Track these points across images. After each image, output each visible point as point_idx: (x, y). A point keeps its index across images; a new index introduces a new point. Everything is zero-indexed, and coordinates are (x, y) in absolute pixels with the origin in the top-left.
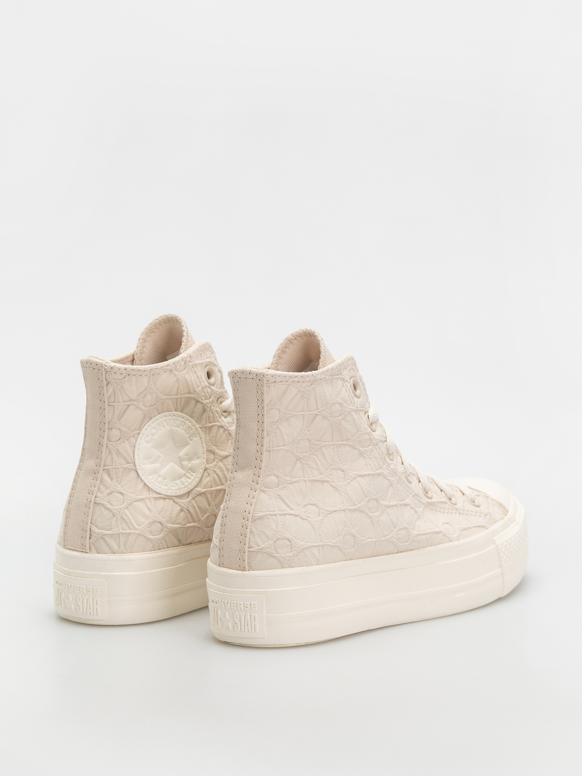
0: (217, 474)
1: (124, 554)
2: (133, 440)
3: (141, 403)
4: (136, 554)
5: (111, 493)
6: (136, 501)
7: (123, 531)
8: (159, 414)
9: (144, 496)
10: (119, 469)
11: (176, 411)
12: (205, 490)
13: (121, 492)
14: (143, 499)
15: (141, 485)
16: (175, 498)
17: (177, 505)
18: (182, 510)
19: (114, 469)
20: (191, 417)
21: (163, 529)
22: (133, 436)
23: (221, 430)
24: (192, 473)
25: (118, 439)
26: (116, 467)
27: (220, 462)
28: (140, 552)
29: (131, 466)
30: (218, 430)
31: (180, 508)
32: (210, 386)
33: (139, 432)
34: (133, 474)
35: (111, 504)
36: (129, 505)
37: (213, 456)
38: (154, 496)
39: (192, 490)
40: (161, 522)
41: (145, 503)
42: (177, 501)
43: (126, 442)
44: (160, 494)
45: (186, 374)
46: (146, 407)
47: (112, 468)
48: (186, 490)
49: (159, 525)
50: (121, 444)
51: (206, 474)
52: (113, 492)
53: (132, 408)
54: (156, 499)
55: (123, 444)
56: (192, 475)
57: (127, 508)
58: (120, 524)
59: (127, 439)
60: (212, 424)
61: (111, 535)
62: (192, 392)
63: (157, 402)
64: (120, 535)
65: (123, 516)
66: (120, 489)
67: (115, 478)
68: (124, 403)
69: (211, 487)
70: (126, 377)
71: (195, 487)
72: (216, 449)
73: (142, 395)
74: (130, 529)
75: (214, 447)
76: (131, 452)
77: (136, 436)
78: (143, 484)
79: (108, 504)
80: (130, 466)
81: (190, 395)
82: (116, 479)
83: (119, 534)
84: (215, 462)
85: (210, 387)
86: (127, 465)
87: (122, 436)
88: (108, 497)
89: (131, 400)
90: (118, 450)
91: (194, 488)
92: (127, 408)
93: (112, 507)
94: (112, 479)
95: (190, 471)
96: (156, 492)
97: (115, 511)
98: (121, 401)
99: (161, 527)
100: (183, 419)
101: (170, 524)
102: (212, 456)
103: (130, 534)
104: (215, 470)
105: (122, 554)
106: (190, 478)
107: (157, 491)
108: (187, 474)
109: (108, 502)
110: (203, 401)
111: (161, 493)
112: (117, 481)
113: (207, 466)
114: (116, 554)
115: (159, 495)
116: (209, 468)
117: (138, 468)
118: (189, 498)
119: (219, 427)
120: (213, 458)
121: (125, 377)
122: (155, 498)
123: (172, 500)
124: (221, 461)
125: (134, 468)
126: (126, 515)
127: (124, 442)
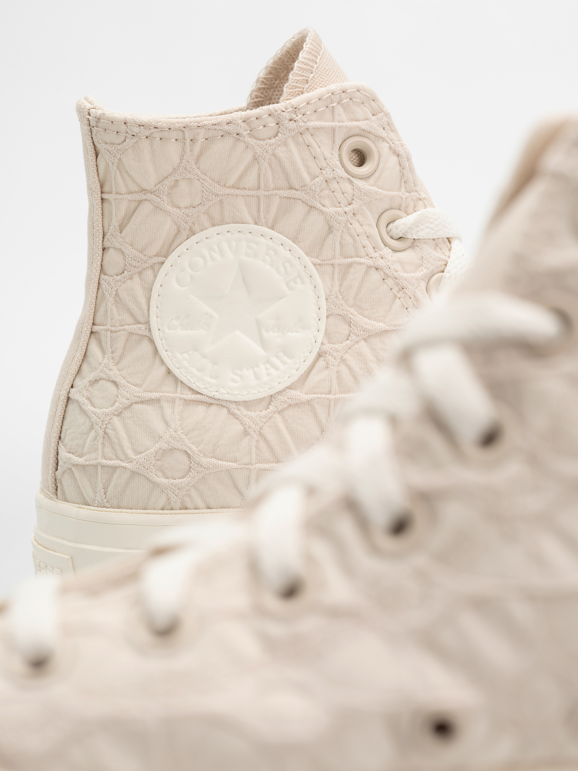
0: (349, 368)
1: (105, 509)
2: (149, 274)
3: (165, 198)
4: (126, 513)
5: (96, 381)
6: (142, 402)
7: (105, 461)
8: (214, 225)
9: (161, 394)
10: (119, 333)
11: (256, 223)
12: (311, 396)
13: (114, 379)
14: (158, 400)
15: (159, 372)
16: (233, 407)
17: (235, 421)
18: (246, 433)
19: (109, 333)
20: (295, 240)
21: (192, 467)
22: (152, 267)
23: (376, 276)
24: (286, 359)
25: (121, 271)
26: (112, 328)
27: (363, 343)
28: (136, 509)
29: (141, 329)
30: (366, 273)
31: (241, 427)
32: (352, 179)
33: (161, 259)
34: (146, 346)
35: (92, 404)
36: (125, 409)
37: (346, 327)
38: (185, 397)
39: (279, 393)
40: (189, 451)
41: (161, 408)
42: (236, 411)
43: (136, 279)
44: (198, 393)
45: (279, 146)
46: (179, 208)
47: (107, 330)
48: (265, 392)
49: (185, 458)
50: (124, 282)
51: (321, 363)
52: (101, 379)
53: (146, 208)
54: (187, 402)
55: (128, 281)
56: (284, 363)
57: (119, 415)
58: (100, 446)
59: (140, 273)
60: (350, 260)
61: (83, 467)
62: (297, 187)
63: (204, 200)
64: (99, 468)
65: (108, 431)
66: (115, 374)
67: (110, 350)
68: (130, 197)
69: (330, 392)
70: (127, 140)
71: (289, 388)
72: (355, 313)
73: (166, 182)
74: (118, 458)
75: (352, 310)
76: (143, 300)
77: (156, 267)
78: (163, 370)
79: (86, 402)
80: (139, 329)
81: (293, 192)
82: (112, 353)
83: (96, 466)
84: (348, 341)
85: (351, 182)
86: (134, 326)
87: (128, 265)
88: (90, 388)
89: (143, 191)
90: (117, 295)
91: (284, 390)
92: (138, 206)
93: (92, 409)
94: (104, 352)
95: (281, 354)
96: (190, 389)
97: (94, 418)
98: (123, 190)
99: (188, 462)
100: (270, 242)
101: (211, 458)
102: (344, 329)
103: (115, 468)
104: (344, 358)
105: (100, 508)
106: (276, 368)
107: (193, 386)
108: (274, 360)
109: (88, 399)
110: (324, 209)
111: (203, 393)
112: (113, 358)
113: (327, 347)
114: (91, 507)
115: (195, 396)
116: (331, 351)
117: (156, 335)
118: (269, 408)
119: (369, 267)
120: (347, 332)
121: (125, 141)
122: (185, 400)
123: (225, 410)
124: (365, 340)
125: (146, 333)
126: (114, 430)
127: (131, 278)
